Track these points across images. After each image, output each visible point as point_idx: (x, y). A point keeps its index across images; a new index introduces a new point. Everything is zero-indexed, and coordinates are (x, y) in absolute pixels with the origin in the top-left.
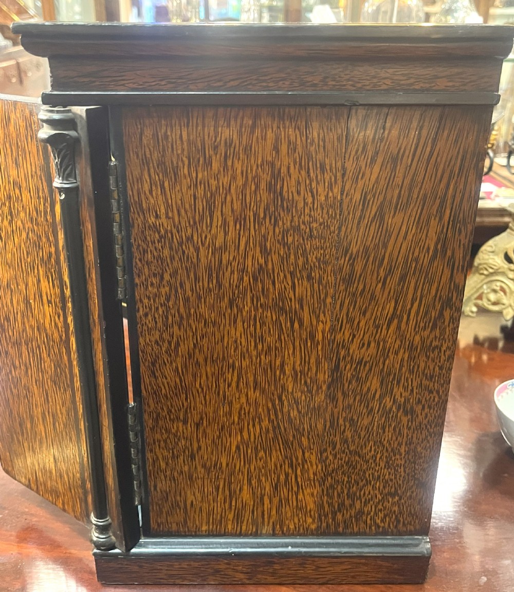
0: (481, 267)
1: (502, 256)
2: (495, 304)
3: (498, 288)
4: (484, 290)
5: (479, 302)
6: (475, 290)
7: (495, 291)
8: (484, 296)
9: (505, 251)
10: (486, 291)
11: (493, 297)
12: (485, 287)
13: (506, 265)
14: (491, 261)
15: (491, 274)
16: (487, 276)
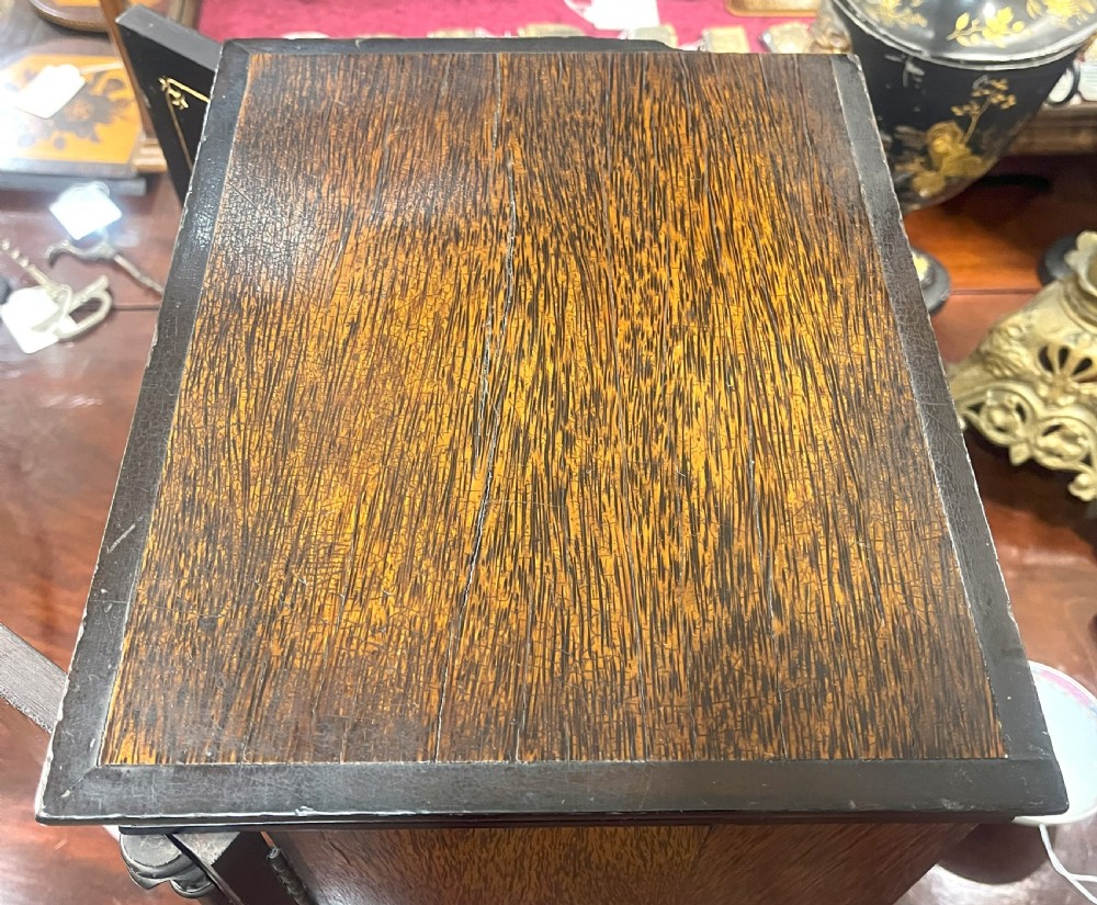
0: (990, 359)
1: (1036, 351)
2: (1000, 430)
3: (1013, 406)
4: (987, 398)
5: (972, 415)
6: (970, 392)
7: (1006, 410)
8: (984, 410)
9: (1044, 345)
10: (989, 403)
11: (999, 417)
12: (989, 394)
13: (1037, 370)
14: (1011, 356)
15: (1006, 378)
16: (998, 379)
